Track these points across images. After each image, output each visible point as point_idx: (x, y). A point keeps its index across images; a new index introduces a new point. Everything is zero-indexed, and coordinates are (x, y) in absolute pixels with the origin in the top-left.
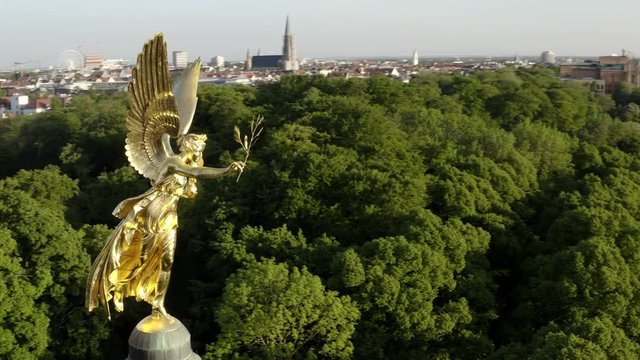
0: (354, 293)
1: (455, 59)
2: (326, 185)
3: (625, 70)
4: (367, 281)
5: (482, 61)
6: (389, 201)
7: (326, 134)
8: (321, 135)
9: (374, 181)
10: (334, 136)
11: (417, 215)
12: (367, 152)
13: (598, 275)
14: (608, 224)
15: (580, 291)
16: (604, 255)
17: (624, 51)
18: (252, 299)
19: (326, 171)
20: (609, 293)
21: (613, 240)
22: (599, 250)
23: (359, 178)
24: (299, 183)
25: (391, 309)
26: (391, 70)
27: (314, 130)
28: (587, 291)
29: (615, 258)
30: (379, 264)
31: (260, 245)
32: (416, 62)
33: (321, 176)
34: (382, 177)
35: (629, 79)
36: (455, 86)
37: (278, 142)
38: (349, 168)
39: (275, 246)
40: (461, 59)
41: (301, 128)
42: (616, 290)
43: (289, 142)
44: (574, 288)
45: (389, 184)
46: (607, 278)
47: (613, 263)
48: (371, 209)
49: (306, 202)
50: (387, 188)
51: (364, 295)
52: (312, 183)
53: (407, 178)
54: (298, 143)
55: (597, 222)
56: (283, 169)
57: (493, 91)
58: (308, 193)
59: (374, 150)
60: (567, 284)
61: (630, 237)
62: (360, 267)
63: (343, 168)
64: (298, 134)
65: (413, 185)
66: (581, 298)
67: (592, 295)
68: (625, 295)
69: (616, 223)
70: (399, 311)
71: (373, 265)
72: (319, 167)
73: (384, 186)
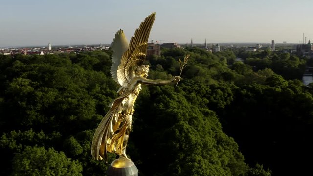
0: (79, 158)
1: (69, 47)
2: (46, 107)
3: (154, 49)
4: (84, 151)
5: (83, 47)
6: (79, 113)
7: (36, 82)
8: (34, 83)
9: (70, 104)
10: (41, 83)
11: (96, 118)
12: (62, 90)
13: (188, 138)
14: (184, 115)
15: (181, 146)
16: (187, 129)
17: (152, 41)
18: (31, 166)
19: (45, 100)
20: (193, 145)
21: (187, 122)
22: (185, 127)
23: (63, 103)
24: (32, 107)
25: (97, 164)
26: (40, 53)
27: (30, 80)
28: (184, 145)
29: (192, 130)
30: (88, 143)
31: (22, 139)
32: (50, 49)
33: (43, 102)
34: (75, 101)
35: (156, 53)
36: (78, 59)
37: (12, 88)
38: (56, 98)
39: (30, 140)
40: (72, 46)
41: (24, 80)
42: (196, 144)
43: (18, 87)
44: (178, 145)
45: (79, 105)
46: (191, 139)
47: (192, 132)
48: (72, 118)
49: (36, 116)
50: (77, 107)
51: (84, 159)
52: (39, 106)
53: (86, 101)
54: (23, 87)
55: (179, 115)
56: (21, 101)
57: (97, 61)
58: (37, 112)
59: (65, 89)
60: (174, 143)
61: (194, 120)
62: (79, 145)
63: (53, 98)
64: (23, 83)
65: (90, 104)
66: (181, 149)
67: (186, 147)
68: (201, 146)
69: (187, 114)
70: (102, 165)
71: (85, 144)
72: (41, 98)
73: (76, 105)
